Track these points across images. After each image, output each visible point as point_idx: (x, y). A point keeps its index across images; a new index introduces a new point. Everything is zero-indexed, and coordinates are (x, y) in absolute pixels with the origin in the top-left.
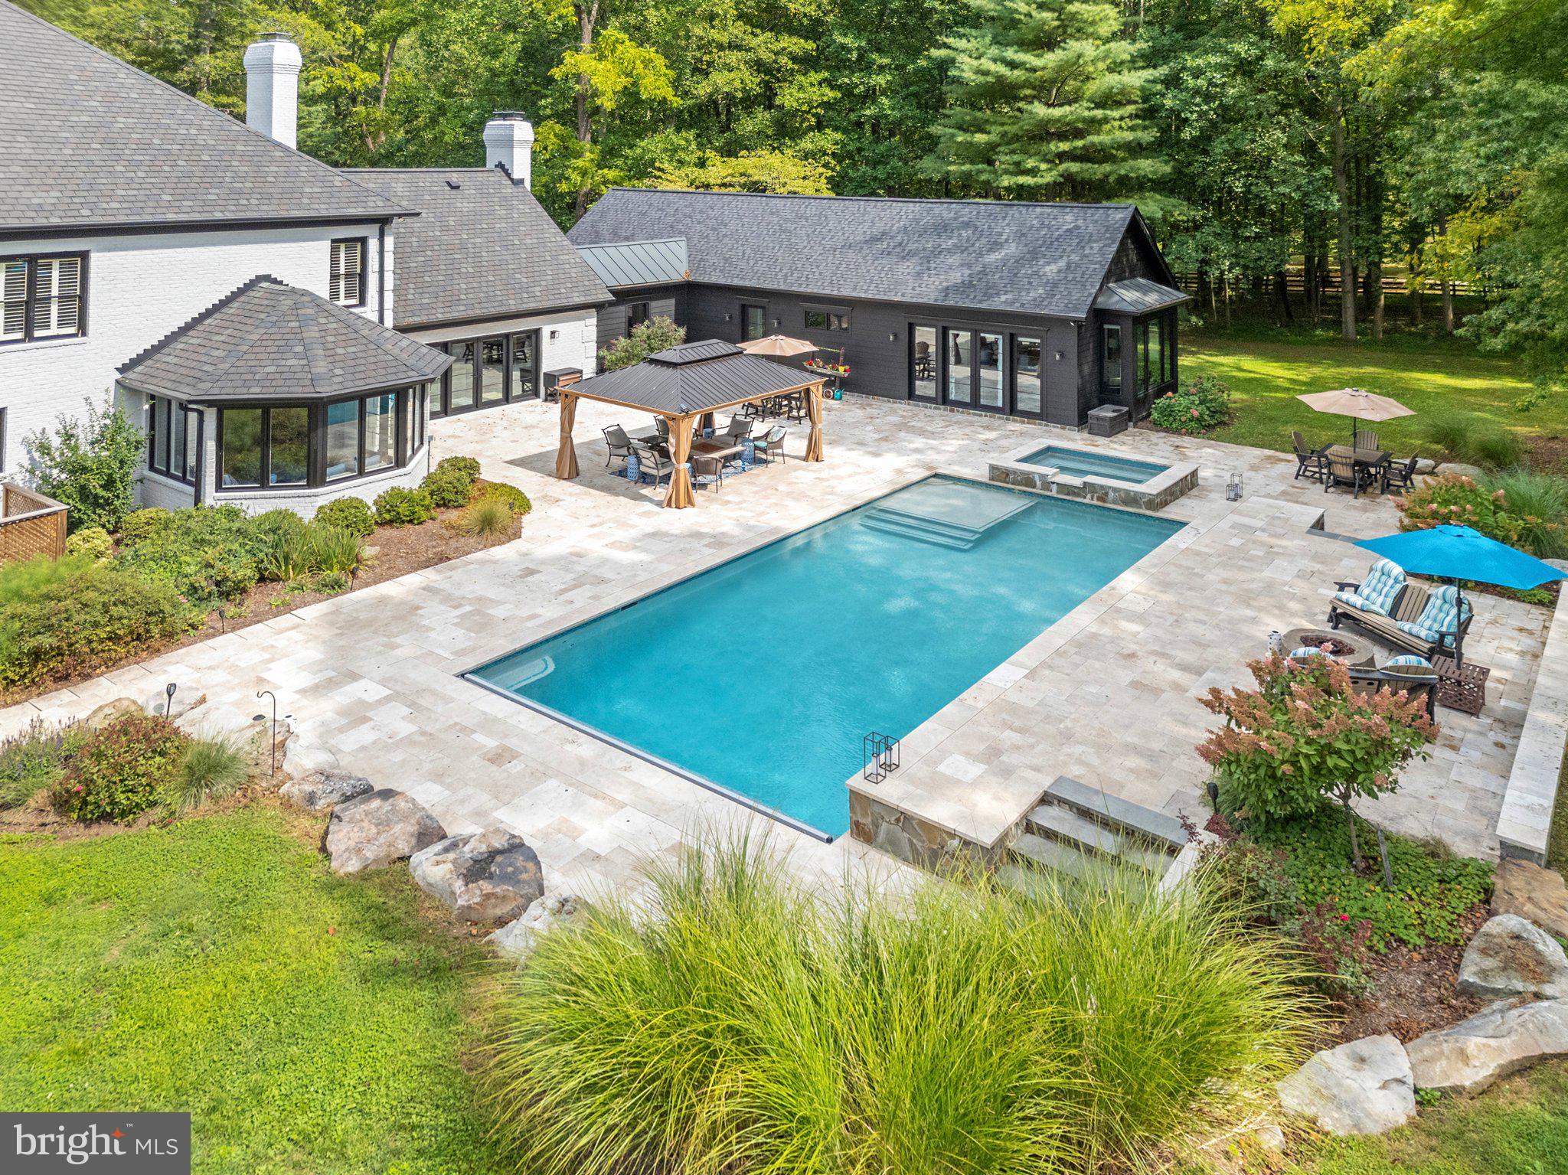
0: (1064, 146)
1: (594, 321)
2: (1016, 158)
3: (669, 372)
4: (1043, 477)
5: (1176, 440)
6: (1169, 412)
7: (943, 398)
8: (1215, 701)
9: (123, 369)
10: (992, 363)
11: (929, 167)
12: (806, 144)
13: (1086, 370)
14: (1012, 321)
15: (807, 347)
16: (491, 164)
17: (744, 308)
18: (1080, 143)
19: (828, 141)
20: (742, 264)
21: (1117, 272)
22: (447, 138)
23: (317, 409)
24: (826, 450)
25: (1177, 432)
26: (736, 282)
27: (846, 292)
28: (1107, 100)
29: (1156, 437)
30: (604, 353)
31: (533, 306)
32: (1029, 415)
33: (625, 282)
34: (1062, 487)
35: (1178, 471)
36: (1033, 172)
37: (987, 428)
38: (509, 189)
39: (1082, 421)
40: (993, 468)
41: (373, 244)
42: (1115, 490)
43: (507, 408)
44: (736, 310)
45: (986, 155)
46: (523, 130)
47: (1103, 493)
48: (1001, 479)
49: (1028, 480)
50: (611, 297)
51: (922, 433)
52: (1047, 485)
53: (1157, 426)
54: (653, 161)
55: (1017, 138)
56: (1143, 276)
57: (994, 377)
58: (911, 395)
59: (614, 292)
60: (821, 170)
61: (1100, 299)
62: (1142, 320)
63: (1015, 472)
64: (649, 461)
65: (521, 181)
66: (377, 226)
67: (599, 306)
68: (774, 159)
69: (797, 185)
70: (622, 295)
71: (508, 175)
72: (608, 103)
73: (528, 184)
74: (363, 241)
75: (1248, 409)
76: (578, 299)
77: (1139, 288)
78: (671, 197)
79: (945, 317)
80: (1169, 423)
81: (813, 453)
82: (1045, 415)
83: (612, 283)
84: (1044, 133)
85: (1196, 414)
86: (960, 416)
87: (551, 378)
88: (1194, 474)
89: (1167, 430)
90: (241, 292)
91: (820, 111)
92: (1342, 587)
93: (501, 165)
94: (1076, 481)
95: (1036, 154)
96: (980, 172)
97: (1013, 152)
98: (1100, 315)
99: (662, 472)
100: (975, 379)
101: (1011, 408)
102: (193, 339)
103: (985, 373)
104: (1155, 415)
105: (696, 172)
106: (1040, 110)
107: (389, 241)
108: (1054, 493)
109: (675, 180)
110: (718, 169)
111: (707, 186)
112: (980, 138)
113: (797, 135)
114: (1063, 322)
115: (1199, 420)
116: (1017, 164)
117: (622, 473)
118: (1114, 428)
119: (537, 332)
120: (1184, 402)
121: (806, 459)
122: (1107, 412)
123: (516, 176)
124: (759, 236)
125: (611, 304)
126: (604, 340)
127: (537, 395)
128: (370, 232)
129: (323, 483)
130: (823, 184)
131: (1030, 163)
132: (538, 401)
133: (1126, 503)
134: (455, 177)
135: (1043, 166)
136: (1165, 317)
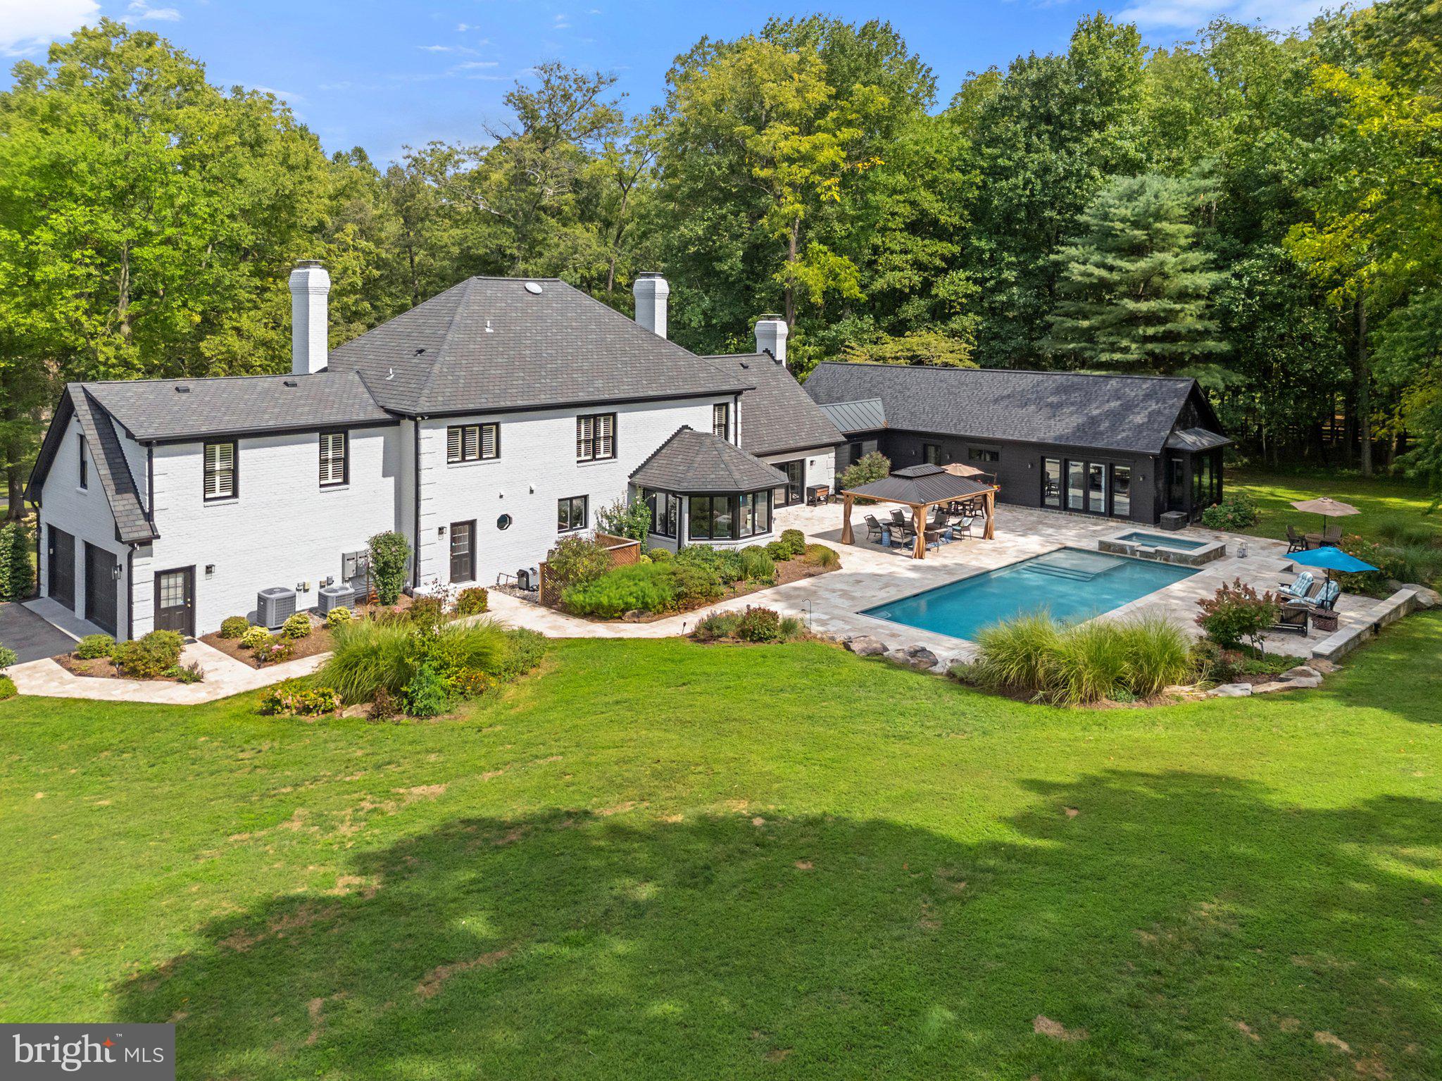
0: (1151, 331)
1: (833, 454)
2: (1112, 339)
3: (908, 482)
4: (1132, 547)
5: (1217, 533)
6: (1213, 517)
7: (1064, 506)
8: (1202, 602)
9: (630, 477)
10: (1097, 487)
11: (1047, 346)
12: (955, 325)
13: (1160, 485)
14: (1111, 456)
15: (976, 472)
16: (760, 350)
17: (925, 447)
18: (1161, 329)
19: (969, 321)
20: (924, 417)
21: (1183, 422)
22: (693, 324)
23: (733, 499)
24: (996, 534)
25: (1218, 529)
26: (921, 429)
27: (999, 435)
28: (1183, 296)
29: (1204, 531)
30: (839, 475)
31: (802, 444)
32: (1122, 518)
33: (850, 430)
34: (1142, 553)
35: (1213, 545)
36: (1126, 350)
37: (1095, 524)
38: (775, 368)
39: (1157, 521)
40: (1101, 543)
41: (732, 406)
42: (1174, 554)
43: (790, 508)
44: (920, 448)
45: (1088, 336)
46: (782, 327)
47: (1166, 556)
48: (1106, 549)
49: (1122, 549)
50: (844, 439)
51: (1052, 526)
52: (1134, 551)
53: (1206, 526)
54: (844, 341)
55: (1111, 325)
56: (1200, 426)
57: (1098, 496)
58: (1042, 505)
59: (845, 435)
60: (965, 345)
61: (1171, 441)
62: (1198, 457)
63: (1114, 545)
64: (897, 533)
65: (780, 362)
66: (732, 397)
67: (837, 445)
68: (930, 338)
69: (949, 358)
70: (850, 437)
71: (773, 358)
72: (817, 299)
73: (784, 364)
74: (727, 405)
75: (1268, 519)
76: (826, 440)
77: (1198, 434)
78: (866, 369)
79: (1065, 452)
80: (1215, 525)
81: (988, 534)
82: (1132, 518)
83: (843, 430)
84: (1134, 319)
85: (1230, 517)
86: (1075, 517)
87: (812, 491)
88: (1223, 548)
89: (1212, 528)
90: (676, 434)
91: (964, 300)
92: (1283, 585)
93: (767, 351)
94: (1152, 550)
95: (1128, 336)
96: (1085, 349)
97: (1111, 334)
98: (1169, 452)
99: (905, 540)
100: (1086, 498)
101: (1110, 513)
102: (660, 461)
103: (1093, 495)
104: (1204, 518)
105: (875, 348)
106: (1130, 305)
107: (739, 404)
108: (1138, 556)
109: (860, 355)
110: (891, 347)
111: (884, 359)
112: (1085, 324)
113: (946, 318)
114: (1145, 455)
115: (1233, 521)
116: (1113, 344)
117: (879, 542)
118: (1177, 526)
119: (802, 462)
120: (1224, 510)
121: (984, 538)
122: (1173, 515)
123: (778, 358)
124: (933, 397)
125: (844, 443)
126: (839, 468)
127: (802, 502)
128: (730, 399)
129: (739, 538)
130: (966, 357)
131: (1124, 343)
132: (804, 505)
133: (1180, 562)
134: (744, 360)
135: (1134, 346)
136: (1215, 455)
